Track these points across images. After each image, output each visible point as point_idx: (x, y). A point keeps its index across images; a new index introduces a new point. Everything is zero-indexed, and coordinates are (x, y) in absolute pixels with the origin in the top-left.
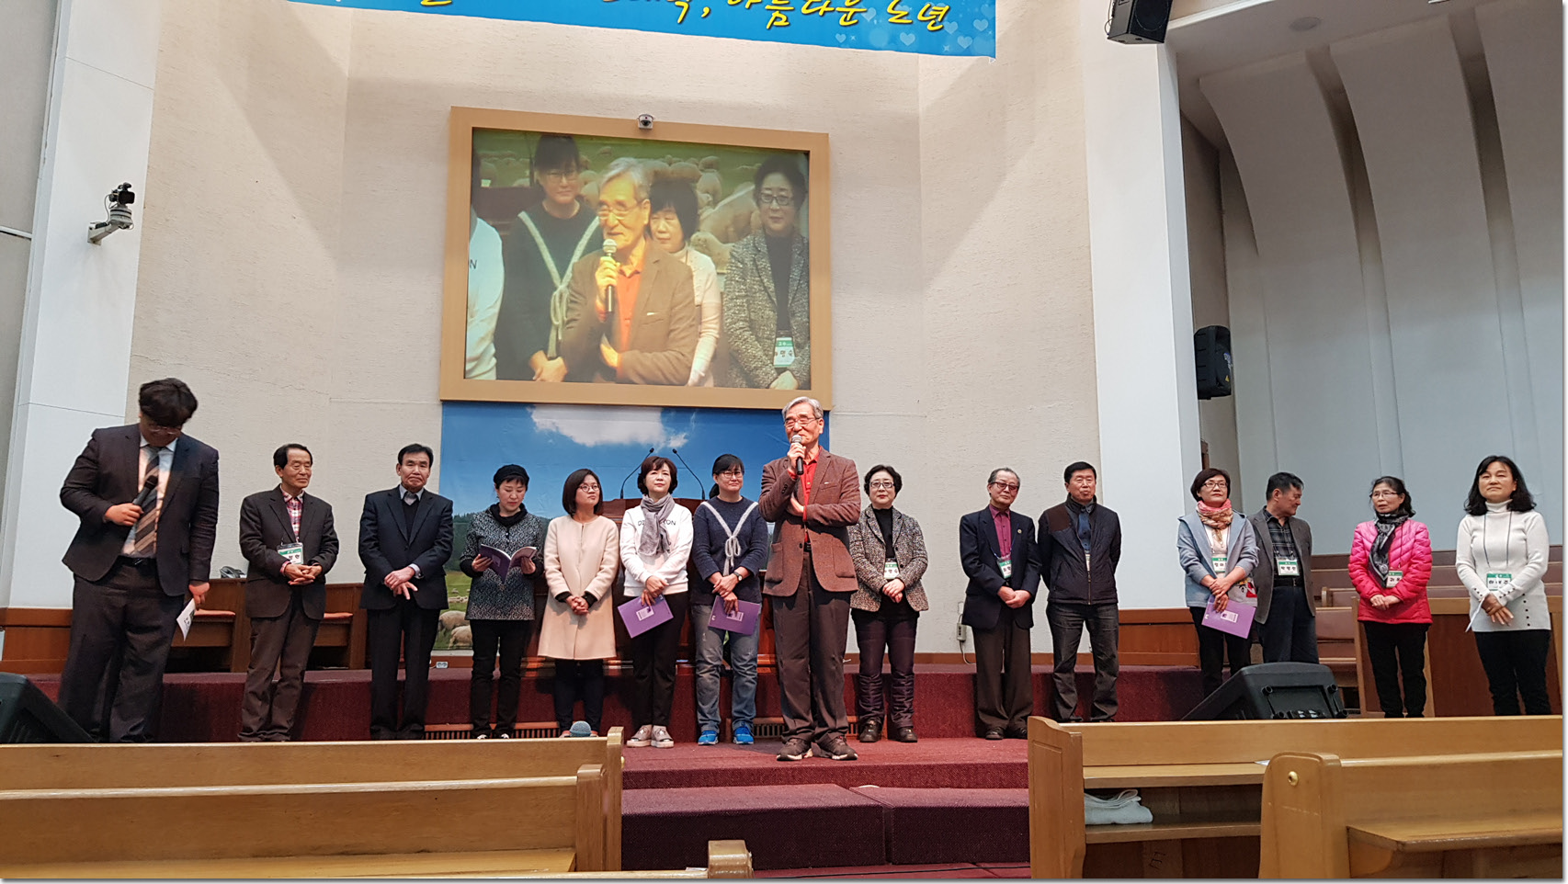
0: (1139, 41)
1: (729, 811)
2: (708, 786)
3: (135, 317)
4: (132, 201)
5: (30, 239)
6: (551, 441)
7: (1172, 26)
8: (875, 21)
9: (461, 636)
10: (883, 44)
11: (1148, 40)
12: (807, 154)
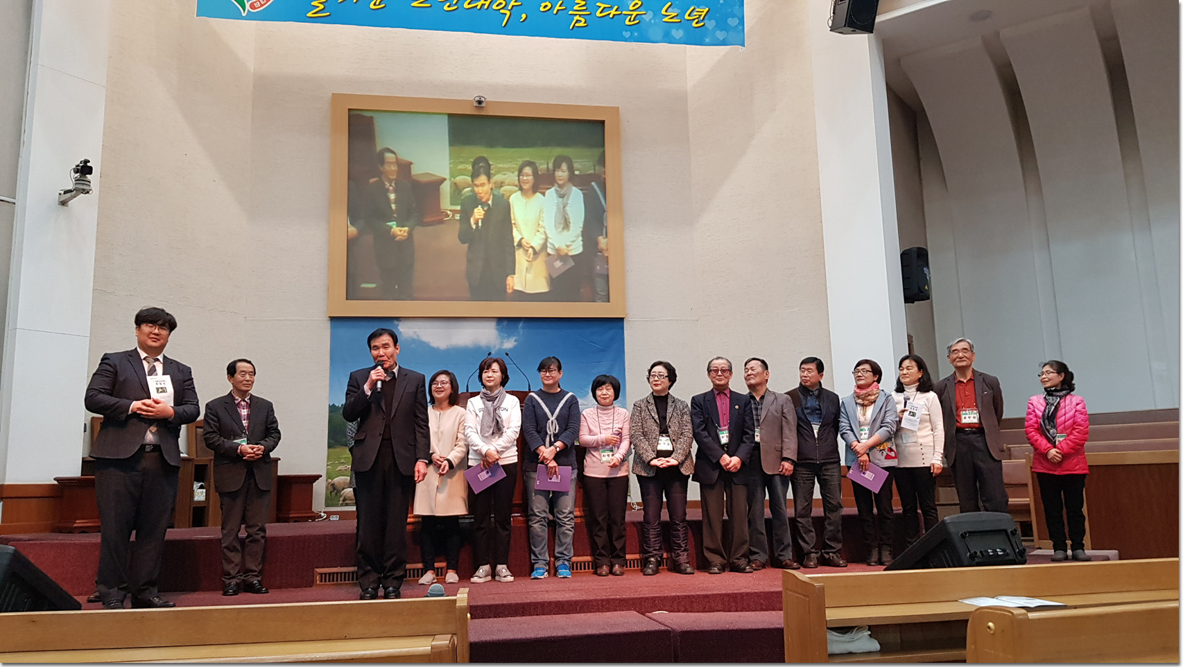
0: (854, 32)
3: (95, 259)
4: (91, 173)
5: (14, 203)
6: (413, 346)
7: (879, 19)
8: (653, 21)
10: (660, 38)
11: (861, 31)
12: (603, 122)
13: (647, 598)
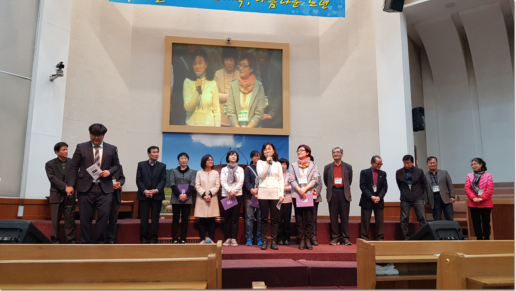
0: (394, 12)
1: (256, 268)
2: (249, 259)
3: (64, 105)
4: (63, 68)
5: (31, 80)
6: (197, 145)
7: (405, 6)
8: (305, 6)
9: (169, 209)
10: (308, 13)
11: (397, 11)
12: (282, 50)
13: (297, 254)
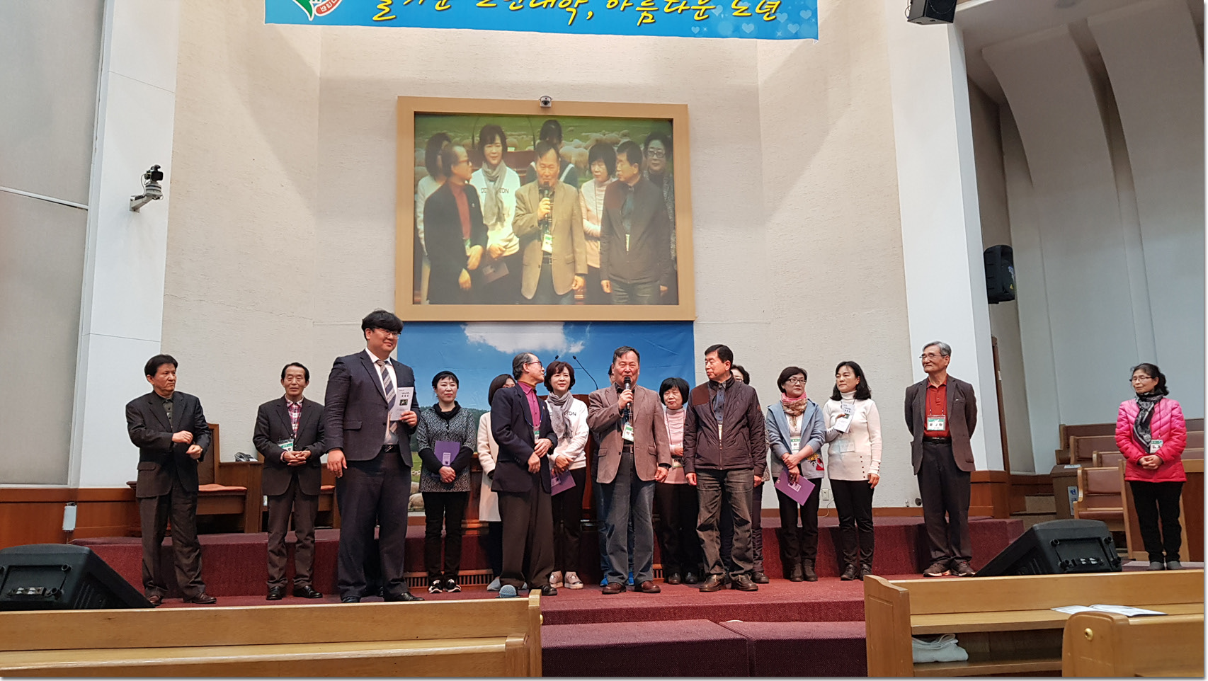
0: (933, 22)
1: (625, 644)
2: (608, 622)
3: (166, 266)
4: (161, 179)
5: (87, 210)
6: (480, 350)
7: (959, 8)
8: (722, 16)
10: (729, 33)
11: (940, 21)
12: (671, 121)
13: (721, 607)
